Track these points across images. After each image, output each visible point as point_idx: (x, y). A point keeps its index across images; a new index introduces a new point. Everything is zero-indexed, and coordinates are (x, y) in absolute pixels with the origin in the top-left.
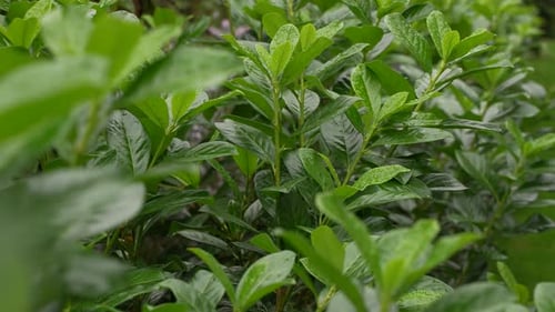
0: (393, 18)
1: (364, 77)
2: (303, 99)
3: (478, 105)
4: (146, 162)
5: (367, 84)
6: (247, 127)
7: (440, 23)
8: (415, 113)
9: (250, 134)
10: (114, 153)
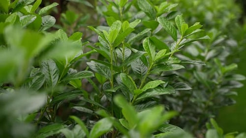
0: (161, 18)
1: (148, 43)
2: (124, 52)
3: (203, 51)
4: (57, 80)
5: (149, 46)
6: (100, 64)
7: (181, 20)
8: (170, 58)
9: (101, 67)
10: (44, 75)
